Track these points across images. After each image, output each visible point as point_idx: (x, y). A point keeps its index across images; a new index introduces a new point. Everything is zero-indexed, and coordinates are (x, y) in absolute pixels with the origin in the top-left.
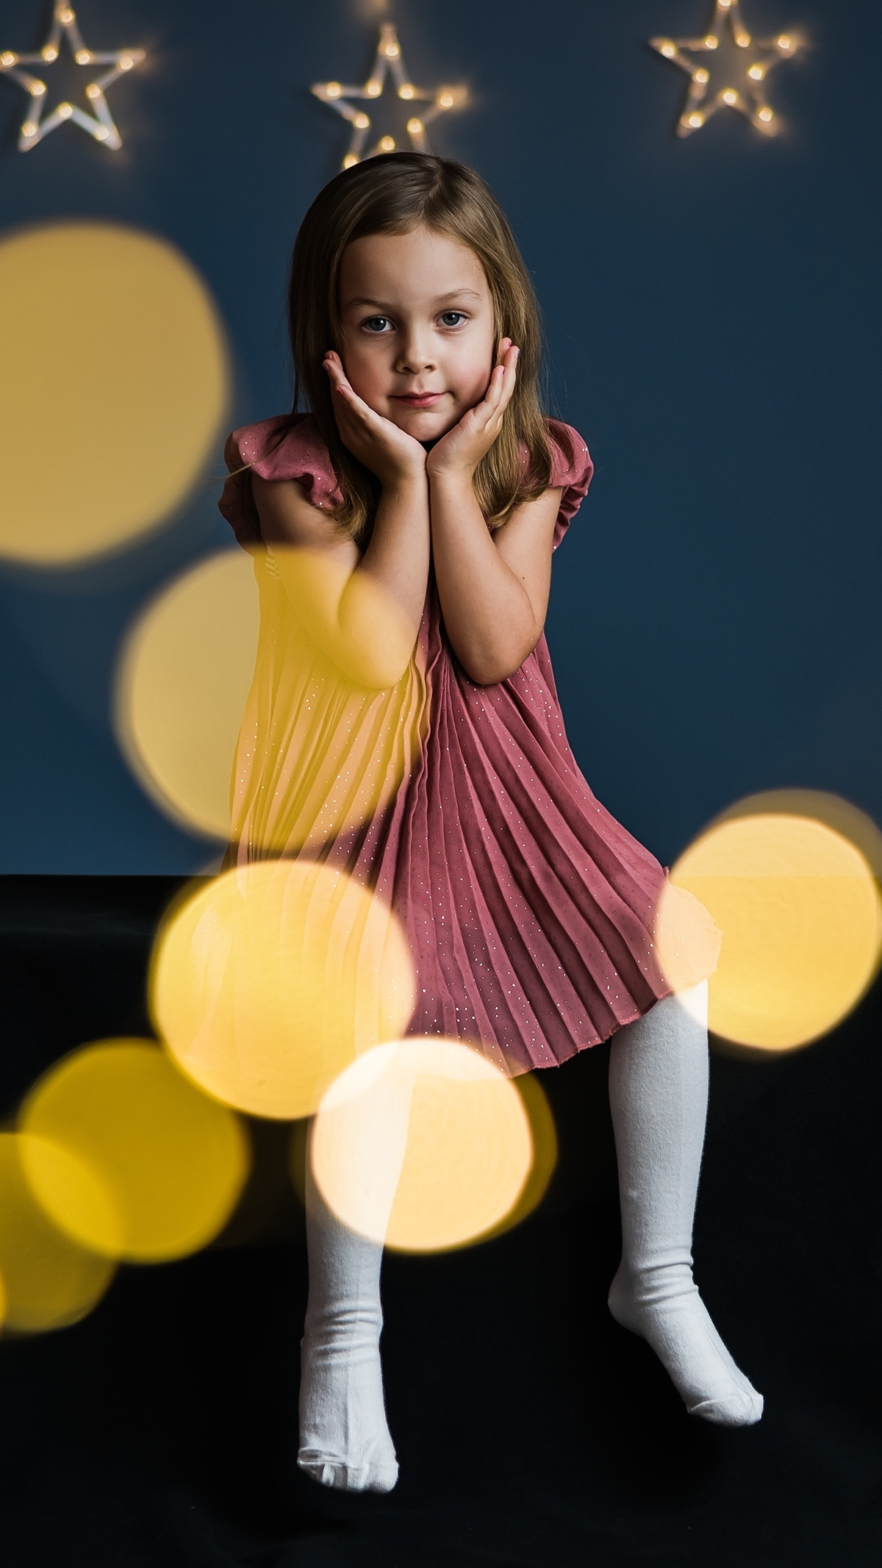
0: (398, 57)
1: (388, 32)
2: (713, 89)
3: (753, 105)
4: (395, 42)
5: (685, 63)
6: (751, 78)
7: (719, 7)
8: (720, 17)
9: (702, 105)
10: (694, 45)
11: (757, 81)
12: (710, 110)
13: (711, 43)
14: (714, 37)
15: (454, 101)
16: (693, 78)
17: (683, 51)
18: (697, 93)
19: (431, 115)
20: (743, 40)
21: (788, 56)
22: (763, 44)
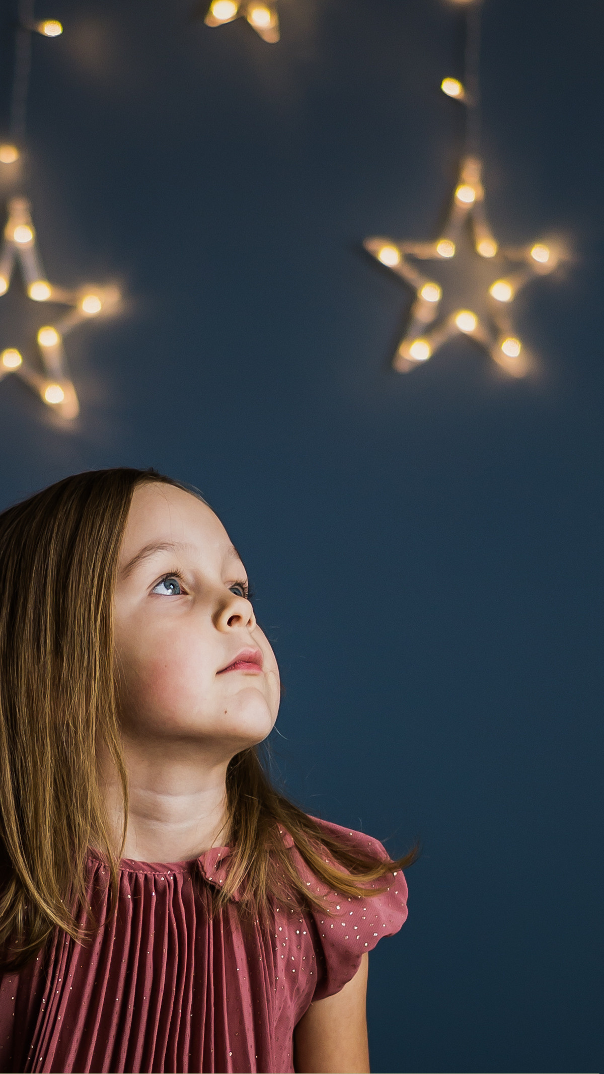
0: (31, 245)
1: (19, 210)
2: (444, 311)
3: (495, 333)
4: (27, 224)
5: (410, 274)
6: (493, 299)
7: (457, 203)
8: (458, 217)
9: (429, 330)
10: (422, 251)
11: (503, 303)
12: (440, 338)
13: (445, 249)
14: (450, 242)
15: (102, 305)
16: (419, 295)
17: (409, 259)
18: (424, 314)
19: (70, 322)
20: (487, 248)
21: (543, 272)
22: (513, 254)
